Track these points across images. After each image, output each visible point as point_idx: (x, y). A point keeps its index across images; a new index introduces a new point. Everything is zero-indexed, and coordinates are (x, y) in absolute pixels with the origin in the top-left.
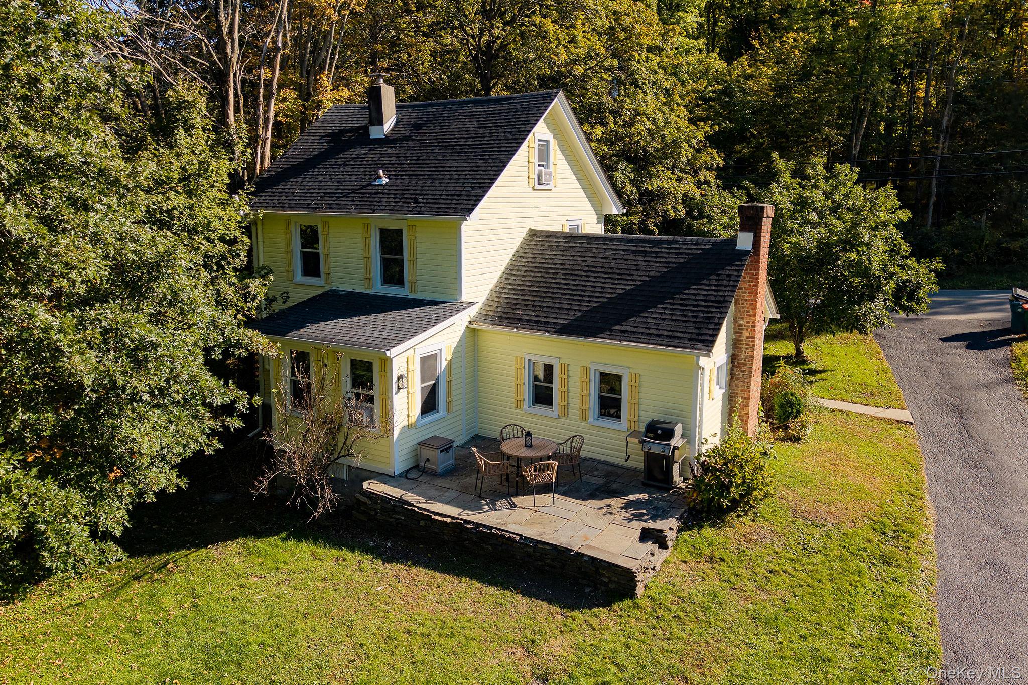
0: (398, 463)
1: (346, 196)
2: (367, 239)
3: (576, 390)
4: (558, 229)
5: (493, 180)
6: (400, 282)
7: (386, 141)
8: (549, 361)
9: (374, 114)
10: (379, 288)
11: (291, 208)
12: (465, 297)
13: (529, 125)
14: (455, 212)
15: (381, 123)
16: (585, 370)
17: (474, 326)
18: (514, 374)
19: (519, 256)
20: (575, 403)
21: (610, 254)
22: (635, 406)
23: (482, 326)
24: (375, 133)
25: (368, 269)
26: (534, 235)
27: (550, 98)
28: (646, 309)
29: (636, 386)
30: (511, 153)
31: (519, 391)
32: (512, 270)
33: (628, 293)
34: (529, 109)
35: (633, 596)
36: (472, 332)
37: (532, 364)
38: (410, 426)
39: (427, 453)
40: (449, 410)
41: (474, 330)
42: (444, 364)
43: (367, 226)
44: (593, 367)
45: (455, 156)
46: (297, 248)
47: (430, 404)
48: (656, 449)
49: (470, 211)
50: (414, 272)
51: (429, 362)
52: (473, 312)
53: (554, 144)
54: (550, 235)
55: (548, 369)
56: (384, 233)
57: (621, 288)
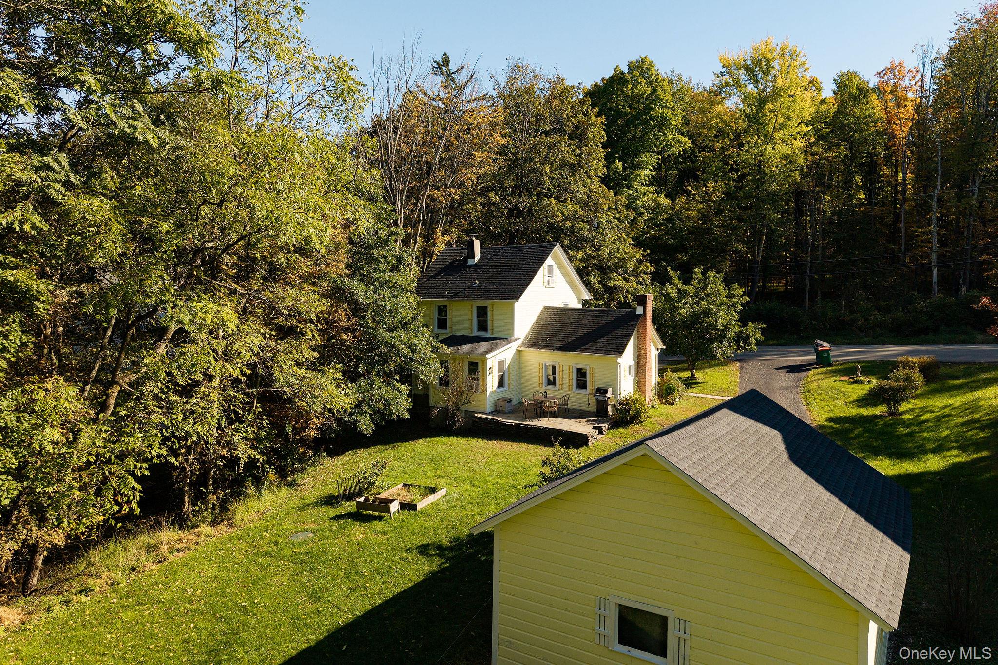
0: (489, 407)
1: (461, 292)
2: (471, 311)
3: (566, 377)
4: (558, 306)
5: (528, 284)
6: (485, 330)
7: (476, 265)
8: (554, 364)
9: (470, 253)
10: (475, 333)
11: (435, 298)
12: (516, 335)
13: (544, 259)
14: (512, 298)
15: (473, 257)
16: (570, 367)
17: (519, 349)
18: (538, 371)
19: (539, 318)
20: (566, 383)
21: (581, 317)
22: (593, 382)
23: (523, 349)
24: (470, 262)
25: (471, 324)
26: (546, 308)
27: (553, 246)
28: (596, 340)
29: (592, 374)
30: (535, 272)
31: (540, 379)
32: (536, 324)
33: (589, 333)
34: (544, 251)
35: (587, 445)
36: (519, 352)
37: (546, 366)
38: (494, 392)
39: (501, 403)
40: (509, 388)
41: (520, 351)
42: (507, 365)
43: (471, 305)
44: (574, 366)
45: (510, 273)
46: (436, 316)
47: (501, 384)
48: (600, 398)
49: (519, 298)
50: (492, 325)
51: (501, 363)
52: (519, 343)
53: (555, 266)
54: (553, 308)
55: (554, 368)
56: (478, 308)
57: (586, 331)
